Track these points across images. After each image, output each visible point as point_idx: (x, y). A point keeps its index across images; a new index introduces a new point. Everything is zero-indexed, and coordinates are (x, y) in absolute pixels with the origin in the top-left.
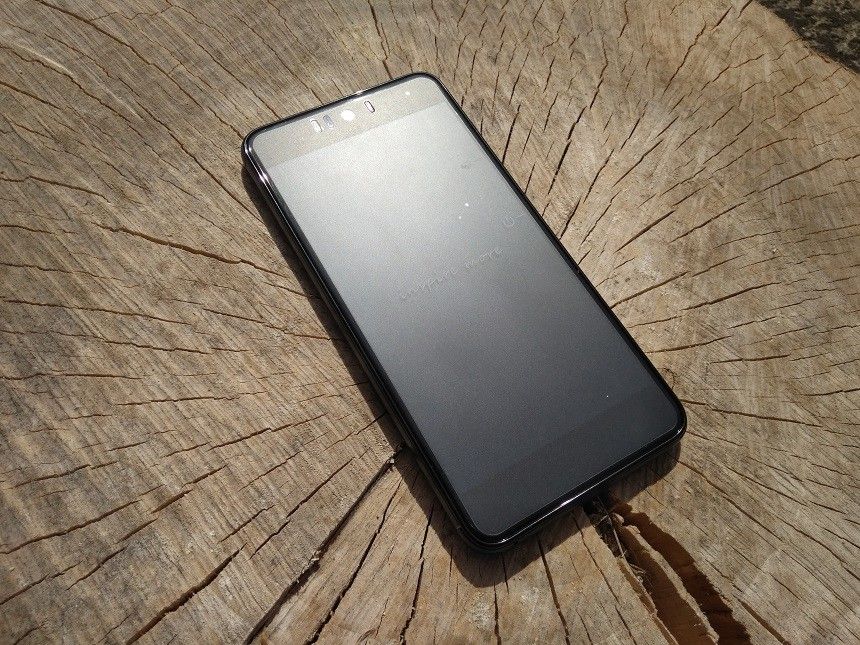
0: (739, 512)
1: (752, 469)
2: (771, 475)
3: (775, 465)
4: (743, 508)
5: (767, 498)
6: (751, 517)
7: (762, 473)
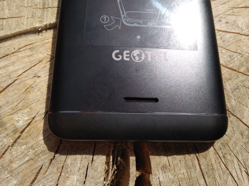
0: (198, 167)
1: (224, 151)
2: (233, 162)
3: (240, 158)
4: (202, 167)
5: (221, 172)
6: (203, 175)
7: (229, 157)
